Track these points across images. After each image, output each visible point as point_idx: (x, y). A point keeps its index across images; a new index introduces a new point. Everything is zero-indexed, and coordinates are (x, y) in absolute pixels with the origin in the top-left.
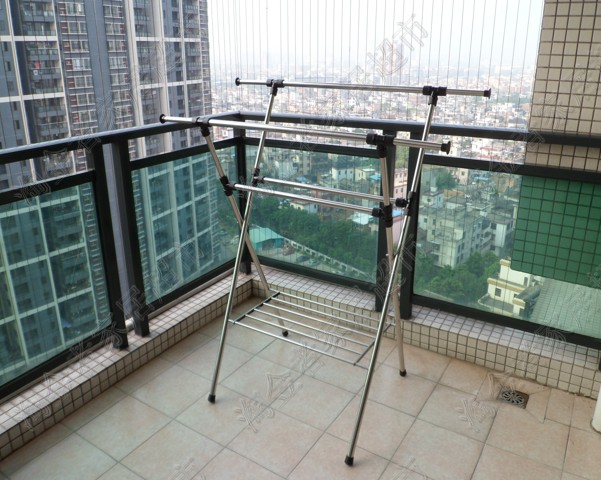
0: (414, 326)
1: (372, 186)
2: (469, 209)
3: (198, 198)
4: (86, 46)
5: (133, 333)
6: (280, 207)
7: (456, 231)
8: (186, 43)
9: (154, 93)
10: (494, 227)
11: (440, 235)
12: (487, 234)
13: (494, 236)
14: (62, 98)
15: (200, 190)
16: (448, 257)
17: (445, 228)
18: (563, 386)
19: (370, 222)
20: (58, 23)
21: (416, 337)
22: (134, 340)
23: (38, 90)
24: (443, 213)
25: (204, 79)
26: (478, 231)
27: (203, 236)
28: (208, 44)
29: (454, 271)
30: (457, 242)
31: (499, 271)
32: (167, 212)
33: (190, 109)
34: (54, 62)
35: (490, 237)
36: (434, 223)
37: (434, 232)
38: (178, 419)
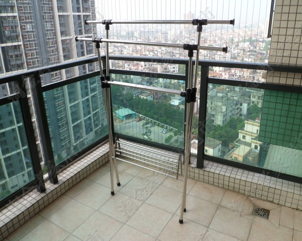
0: (205, 172)
1: (180, 86)
2: (229, 96)
3: (93, 94)
4: (32, 18)
5: (49, 182)
6: (134, 98)
7: (223, 107)
8: (84, 16)
9: (68, 41)
10: (241, 105)
11: (215, 109)
12: (238, 108)
13: (241, 109)
14: (21, 45)
15: (93, 90)
16: (219, 121)
17: (216, 106)
18: (288, 205)
19: (180, 104)
20: (17, 6)
21: (206, 178)
22: (49, 186)
23: (8, 41)
24: (216, 99)
25: (94, 34)
26: (234, 107)
27: (95, 114)
28: (95, 15)
29: (222, 127)
30: (223, 112)
31: (244, 127)
32: (76, 102)
33: (87, 49)
34: (16, 27)
35: (239, 110)
36: (212, 104)
37: (211, 108)
38: (74, 233)
